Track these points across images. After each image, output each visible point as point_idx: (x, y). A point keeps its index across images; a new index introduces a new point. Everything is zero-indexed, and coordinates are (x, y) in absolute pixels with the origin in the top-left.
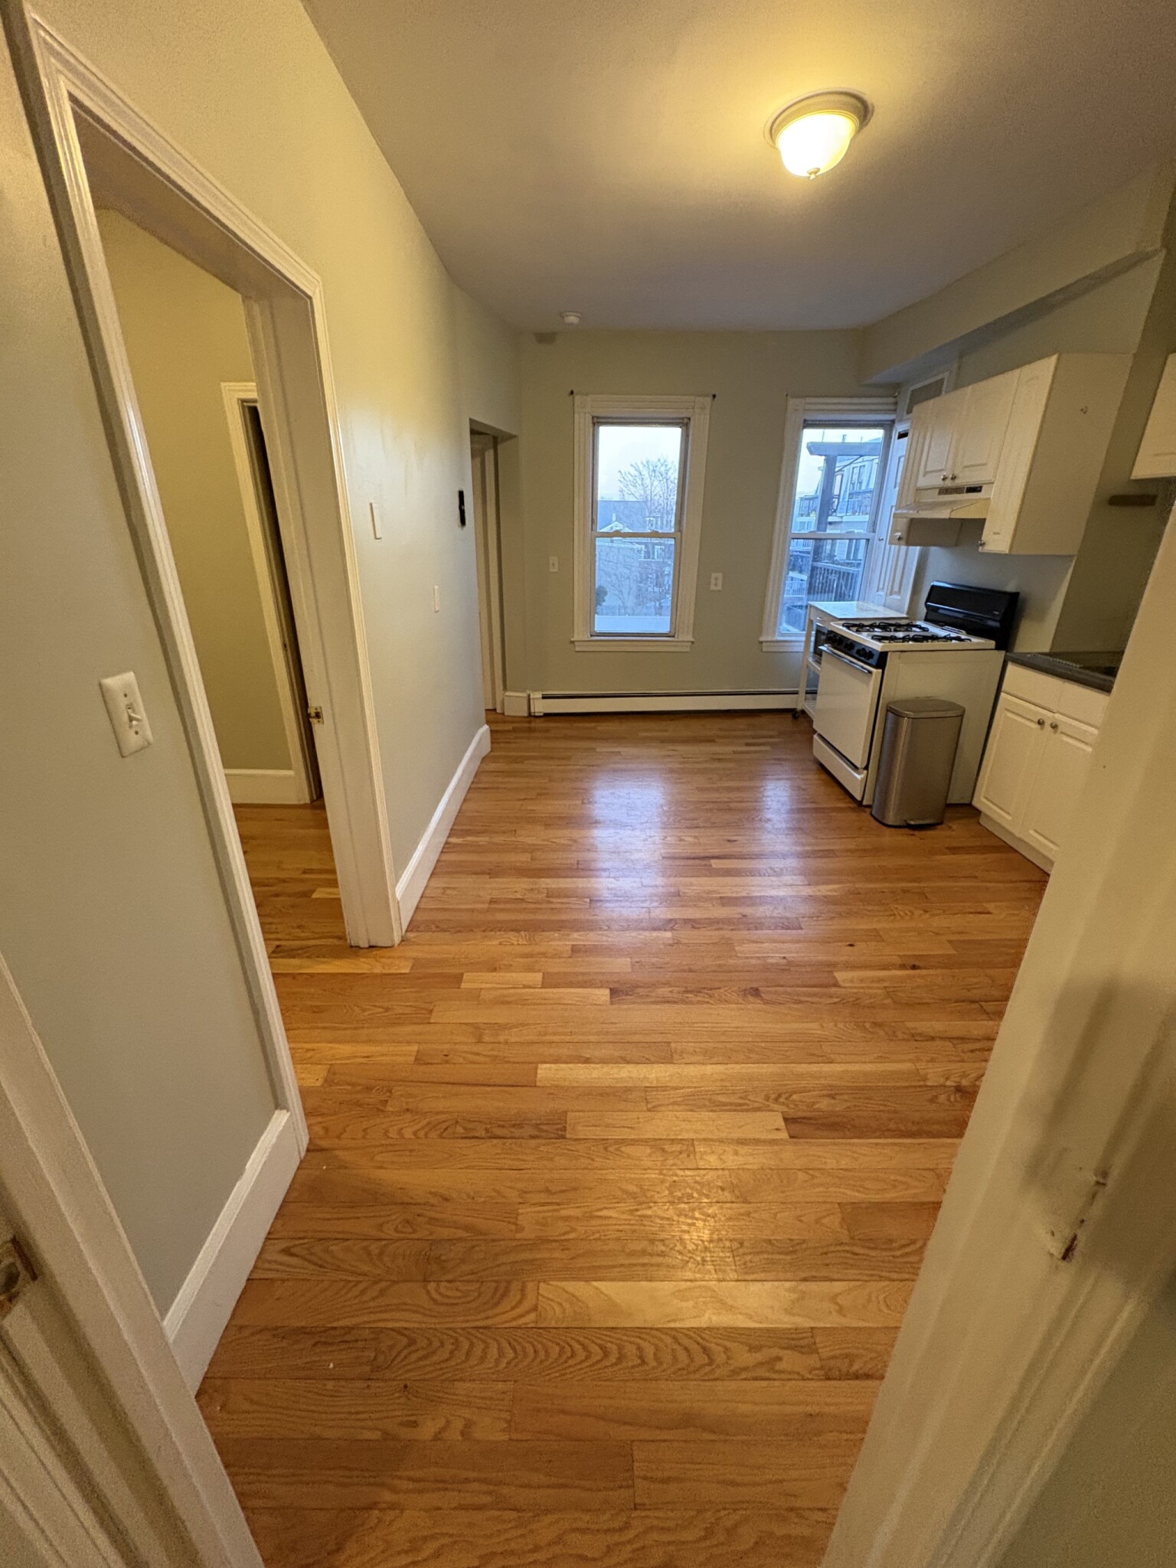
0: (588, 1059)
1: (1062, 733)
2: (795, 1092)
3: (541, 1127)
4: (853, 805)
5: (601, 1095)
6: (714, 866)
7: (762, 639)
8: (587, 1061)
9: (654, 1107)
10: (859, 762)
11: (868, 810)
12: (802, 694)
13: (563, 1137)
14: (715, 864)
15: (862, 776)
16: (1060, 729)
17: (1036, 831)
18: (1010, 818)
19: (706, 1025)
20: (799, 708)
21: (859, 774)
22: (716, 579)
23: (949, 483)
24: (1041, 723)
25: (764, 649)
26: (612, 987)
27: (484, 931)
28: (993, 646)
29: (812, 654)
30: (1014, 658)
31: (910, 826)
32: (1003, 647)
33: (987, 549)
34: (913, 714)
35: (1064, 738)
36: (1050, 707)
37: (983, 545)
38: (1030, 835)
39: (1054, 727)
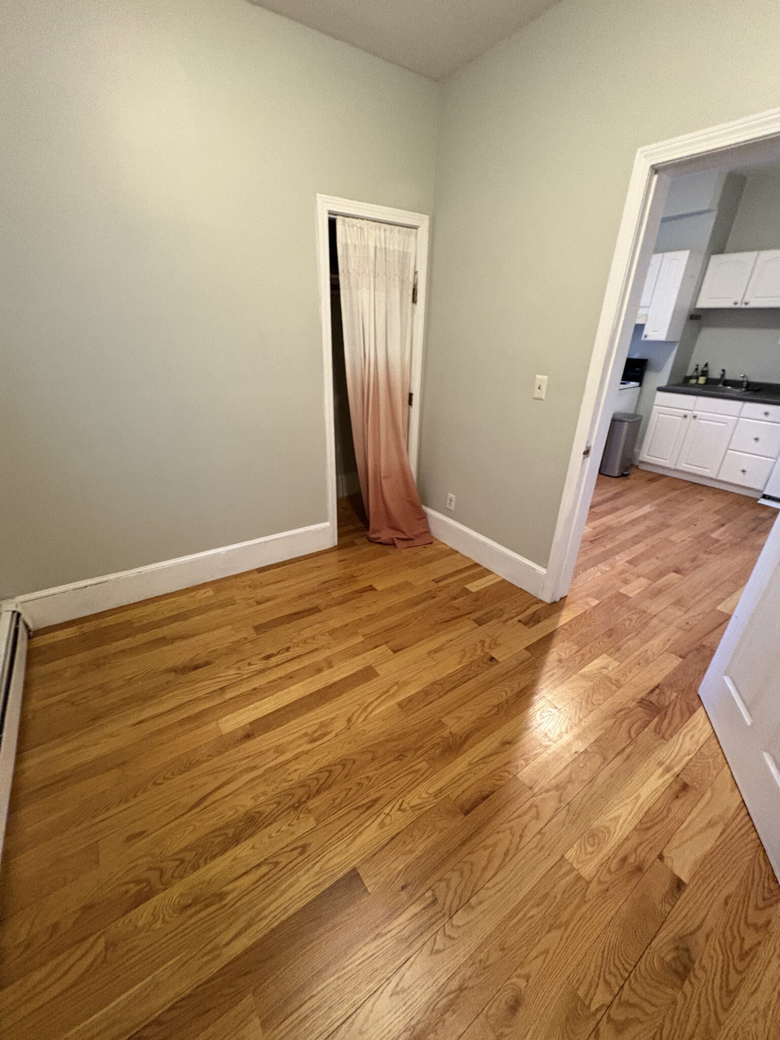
1: (700, 419)
16: (698, 417)
17: (686, 464)
18: (667, 461)
24: (685, 416)
28: (638, 385)
30: (660, 389)
31: (623, 475)
32: (640, 385)
33: (648, 338)
34: (630, 421)
35: (701, 421)
36: (690, 408)
37: (646, 336)
38: (683, 466)
39: (695, 417)
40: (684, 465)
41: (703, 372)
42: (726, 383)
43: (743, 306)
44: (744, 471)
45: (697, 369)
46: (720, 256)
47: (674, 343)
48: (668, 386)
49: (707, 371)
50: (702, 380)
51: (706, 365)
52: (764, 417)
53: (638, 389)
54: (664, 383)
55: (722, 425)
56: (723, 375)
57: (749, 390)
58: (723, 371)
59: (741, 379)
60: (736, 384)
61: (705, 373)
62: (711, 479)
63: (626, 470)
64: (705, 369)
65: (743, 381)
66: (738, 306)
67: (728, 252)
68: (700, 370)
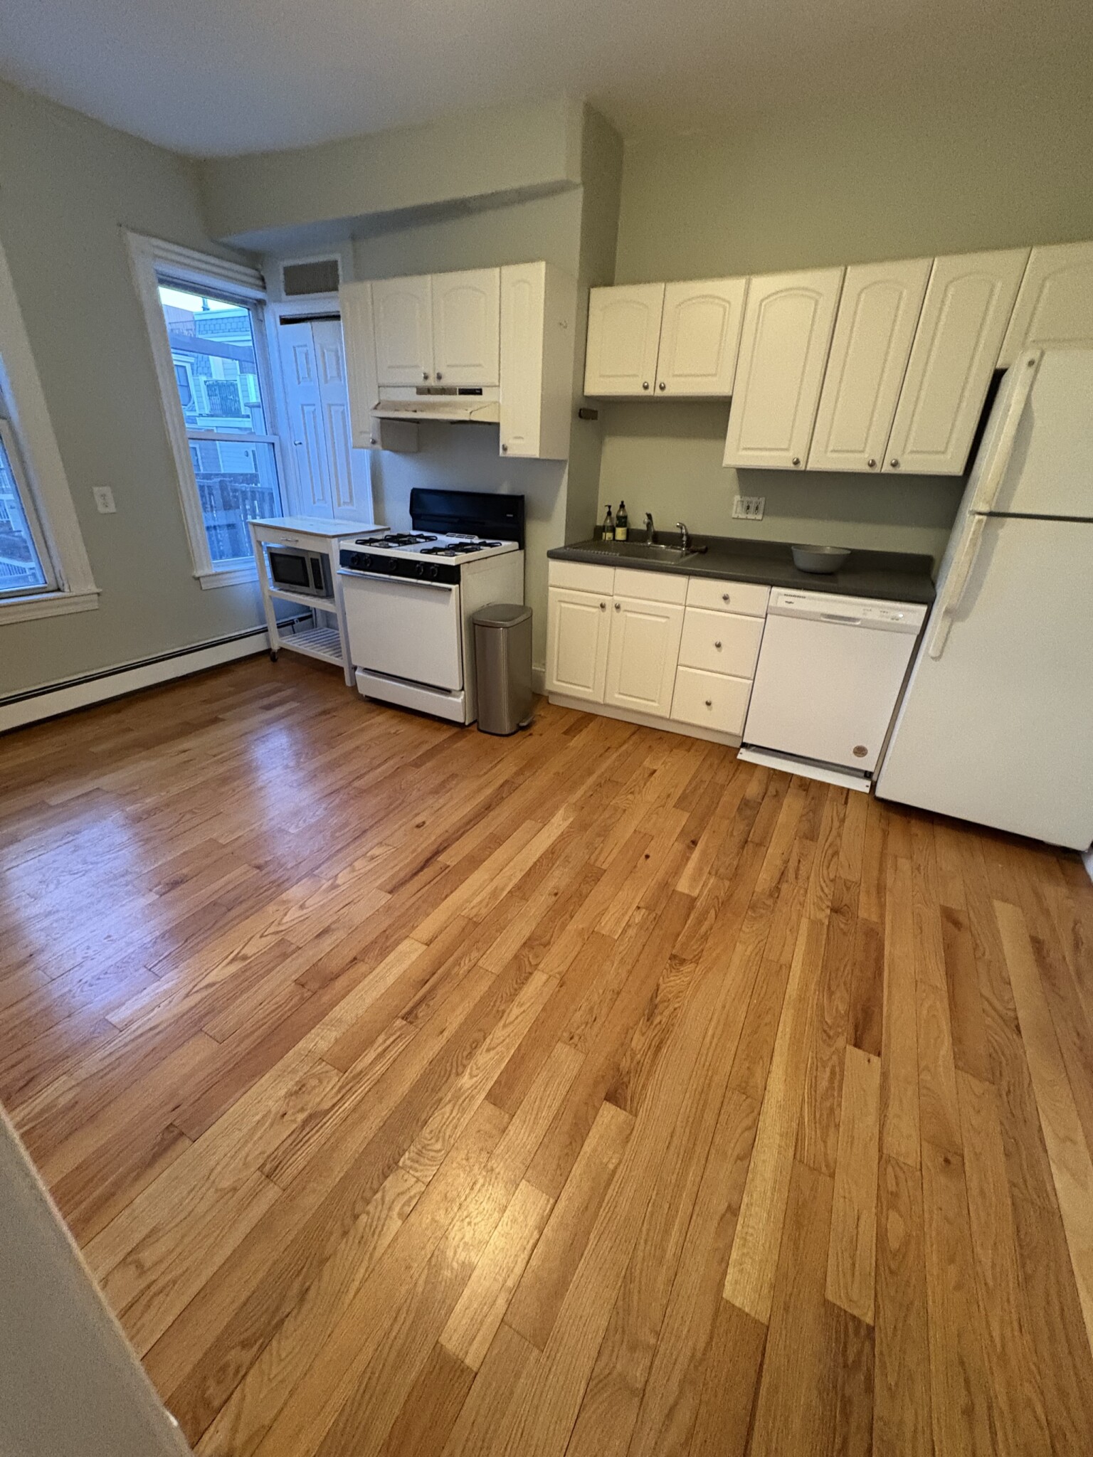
0: (729, 1207)
1: (626, 611)
2: (823, 1017)
3: (850, 1361)
4: (455, 730)
5: (799, 1225)
6: (452, 863)
7: (198, 573)
8: (733, 1211)
9: (827, 1166)
10: (454, 684)
11: (474, 728)
12: (273, 630)
13: (871, 1329)
14: (449, 858)
15: (462, 697)
16: (623, 607)
17: (620, 693)
18: (591, 691)
19: (710, 1033)
20: (275, 647)
21: (458, 697)
22: (103, 496)
23: (432, 382)
24: (603, 606)
25: (204, 587)
26: (603, 1095)
27: (345, 1233)
28: (517, 547)
29: (271, 581)
30: (553, 555)
31: (521, 729)
32: (522, 546)
33: (510, 453)
34: (508, 624)
35: (629, 615)
36: (607, 591)
37: (505, 449)
38: (616, 699)
39: (618, 607)
40: (617, 696)
41: (619, 518)
42: (658, 538)
43: (658, 393)
44: (708, 704)
45: (609, 513)
46: (608, 289)
47: (560, 463)
48: (565, 547)
49: (626, 517)
50: (620, 534)
51: (622, 506)
52: (722, 604)
53: (521, 553)
54: (559, 542)
55: (663, 620)
56: (649, 525)
57: (693, 552)
58: (649, 516)
59: (678, 531)
60: (670, 539)
61: (623, 521)
62: (662, 718)
63: (525, 717)
64: (621, 513)
65: (682, 535)
66: (650, 392)
67: (618, 284)
68: (614, 515)
